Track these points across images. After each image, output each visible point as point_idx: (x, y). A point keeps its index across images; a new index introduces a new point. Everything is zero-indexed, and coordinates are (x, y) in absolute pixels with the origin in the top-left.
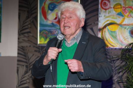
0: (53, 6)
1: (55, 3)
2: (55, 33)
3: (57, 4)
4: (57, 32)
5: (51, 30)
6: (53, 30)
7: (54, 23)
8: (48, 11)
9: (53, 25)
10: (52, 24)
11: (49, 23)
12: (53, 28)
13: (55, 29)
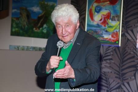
0: (99, 9)
1: (101, 6)
2: (100, 33)
3: (103, 7)
4: (101, 32)
5: (96, 30)
6: (98, 31)
7: (99, 24)
8: (95, 13)
9: (98, 26)
10: (98, 24)
11: (95, 23)
12: (98, 28)
13: (100, 30)
